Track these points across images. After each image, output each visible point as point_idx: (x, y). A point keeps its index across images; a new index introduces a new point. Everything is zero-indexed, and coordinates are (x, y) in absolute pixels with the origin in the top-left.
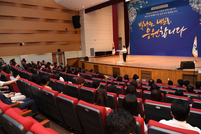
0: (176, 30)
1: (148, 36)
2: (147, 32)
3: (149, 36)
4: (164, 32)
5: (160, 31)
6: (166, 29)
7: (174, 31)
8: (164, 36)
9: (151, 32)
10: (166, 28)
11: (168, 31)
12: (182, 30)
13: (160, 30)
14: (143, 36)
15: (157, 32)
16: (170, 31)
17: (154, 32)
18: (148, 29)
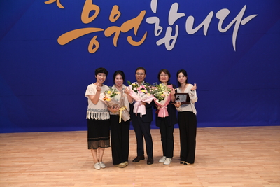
0: (215, 21)
1: (90, 36)
2: (85, 18)
3: (94, 41)
4: (164, 23)
5: (150, 20)
6: (174, 14)
7: (206, 23)
8: (168, 41)
9: (102, 21)
10: (175, 6)
11: (181, 22)
12: (240, 20)
13: (150, 14)
14: (64, 39)
15: (134, 24)
16: (190, 20)
17: (119, 23)
18: (89, 6)
